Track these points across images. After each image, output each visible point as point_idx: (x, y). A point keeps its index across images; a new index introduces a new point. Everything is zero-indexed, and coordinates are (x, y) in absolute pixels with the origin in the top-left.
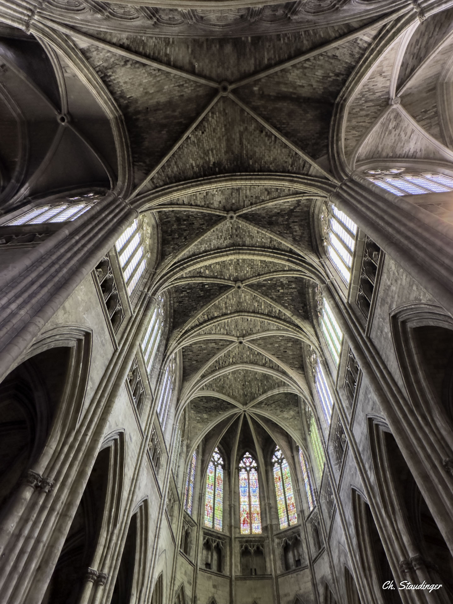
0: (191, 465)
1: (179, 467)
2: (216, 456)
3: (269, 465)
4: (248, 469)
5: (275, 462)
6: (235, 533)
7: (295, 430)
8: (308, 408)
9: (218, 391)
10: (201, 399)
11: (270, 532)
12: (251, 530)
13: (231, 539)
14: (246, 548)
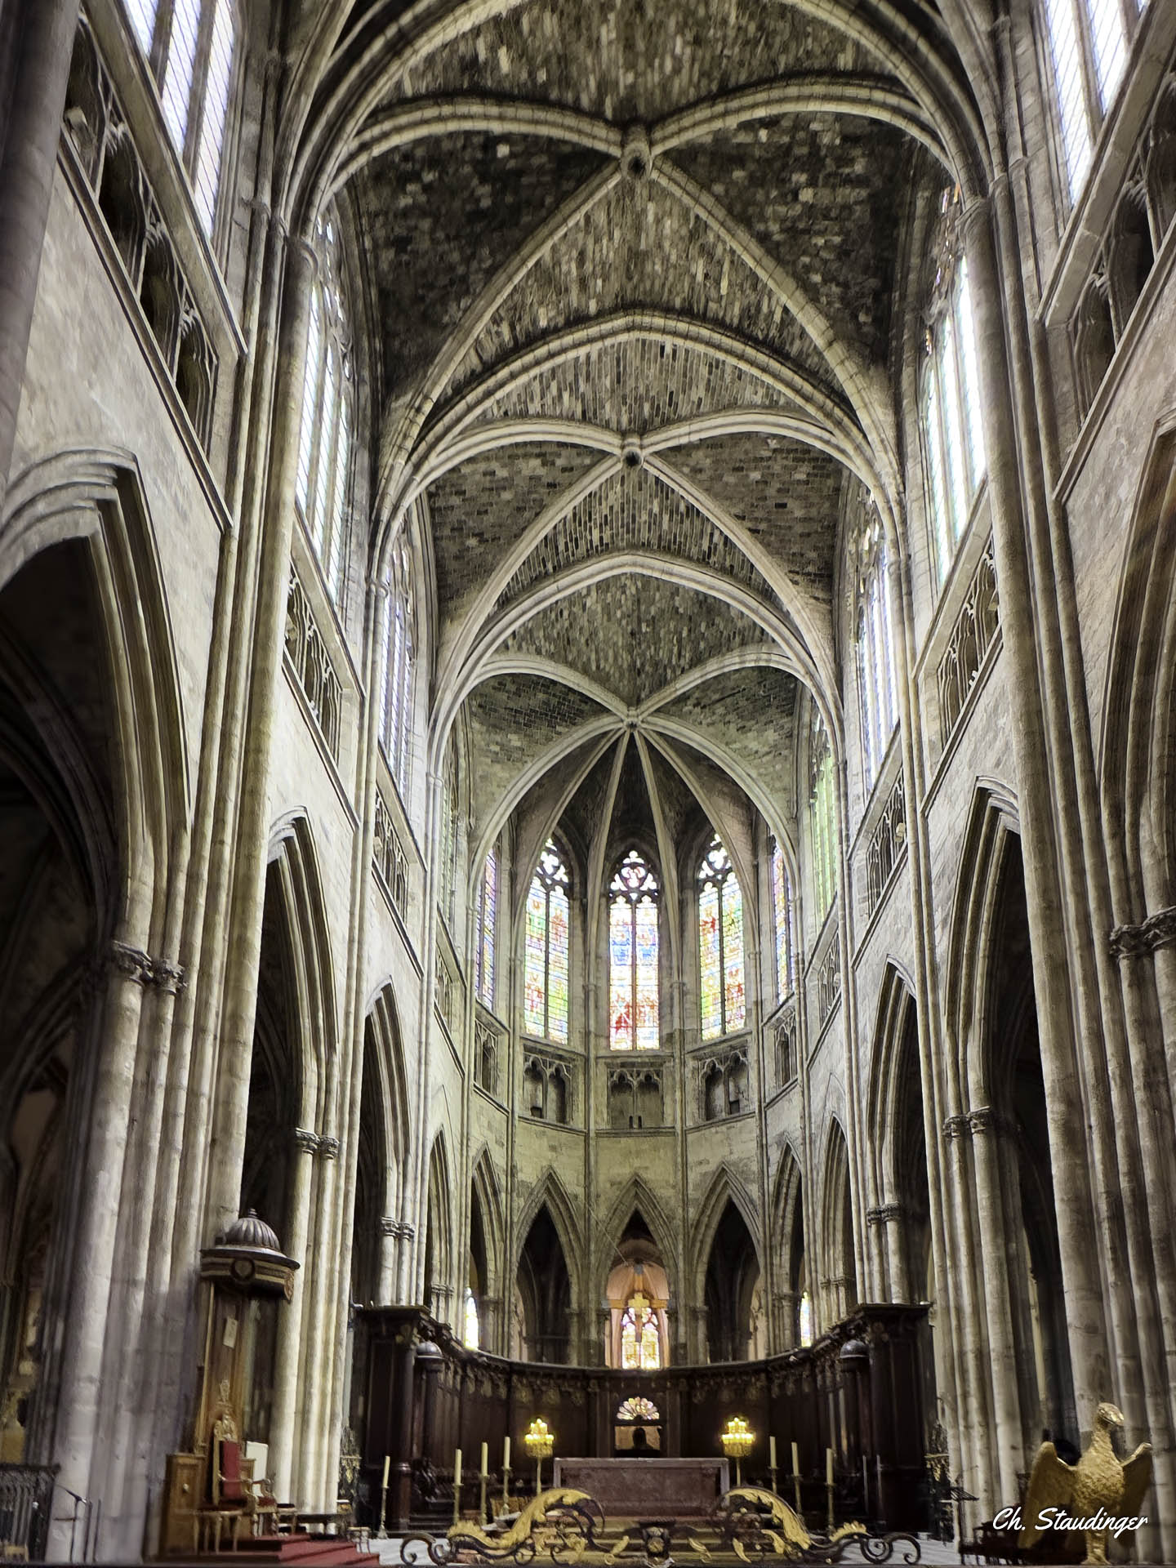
0: (483, 888)
1: (452, 893)
2: (550, 861)
3: (690, 887)
4: (634, 896)
5: (708, 879)
6: (597, 1047)
7: (773, 790)
8: (822, 722)
9: (551, 656)
10: (500, 682)
11: (677, 1046)
12: (634, 1041)
13: (587, 1060)
14: (622, 1077)
